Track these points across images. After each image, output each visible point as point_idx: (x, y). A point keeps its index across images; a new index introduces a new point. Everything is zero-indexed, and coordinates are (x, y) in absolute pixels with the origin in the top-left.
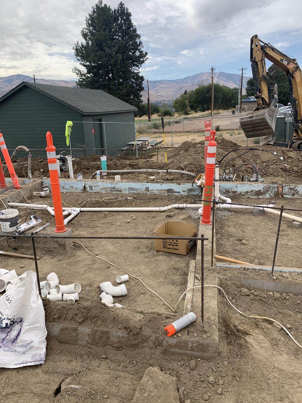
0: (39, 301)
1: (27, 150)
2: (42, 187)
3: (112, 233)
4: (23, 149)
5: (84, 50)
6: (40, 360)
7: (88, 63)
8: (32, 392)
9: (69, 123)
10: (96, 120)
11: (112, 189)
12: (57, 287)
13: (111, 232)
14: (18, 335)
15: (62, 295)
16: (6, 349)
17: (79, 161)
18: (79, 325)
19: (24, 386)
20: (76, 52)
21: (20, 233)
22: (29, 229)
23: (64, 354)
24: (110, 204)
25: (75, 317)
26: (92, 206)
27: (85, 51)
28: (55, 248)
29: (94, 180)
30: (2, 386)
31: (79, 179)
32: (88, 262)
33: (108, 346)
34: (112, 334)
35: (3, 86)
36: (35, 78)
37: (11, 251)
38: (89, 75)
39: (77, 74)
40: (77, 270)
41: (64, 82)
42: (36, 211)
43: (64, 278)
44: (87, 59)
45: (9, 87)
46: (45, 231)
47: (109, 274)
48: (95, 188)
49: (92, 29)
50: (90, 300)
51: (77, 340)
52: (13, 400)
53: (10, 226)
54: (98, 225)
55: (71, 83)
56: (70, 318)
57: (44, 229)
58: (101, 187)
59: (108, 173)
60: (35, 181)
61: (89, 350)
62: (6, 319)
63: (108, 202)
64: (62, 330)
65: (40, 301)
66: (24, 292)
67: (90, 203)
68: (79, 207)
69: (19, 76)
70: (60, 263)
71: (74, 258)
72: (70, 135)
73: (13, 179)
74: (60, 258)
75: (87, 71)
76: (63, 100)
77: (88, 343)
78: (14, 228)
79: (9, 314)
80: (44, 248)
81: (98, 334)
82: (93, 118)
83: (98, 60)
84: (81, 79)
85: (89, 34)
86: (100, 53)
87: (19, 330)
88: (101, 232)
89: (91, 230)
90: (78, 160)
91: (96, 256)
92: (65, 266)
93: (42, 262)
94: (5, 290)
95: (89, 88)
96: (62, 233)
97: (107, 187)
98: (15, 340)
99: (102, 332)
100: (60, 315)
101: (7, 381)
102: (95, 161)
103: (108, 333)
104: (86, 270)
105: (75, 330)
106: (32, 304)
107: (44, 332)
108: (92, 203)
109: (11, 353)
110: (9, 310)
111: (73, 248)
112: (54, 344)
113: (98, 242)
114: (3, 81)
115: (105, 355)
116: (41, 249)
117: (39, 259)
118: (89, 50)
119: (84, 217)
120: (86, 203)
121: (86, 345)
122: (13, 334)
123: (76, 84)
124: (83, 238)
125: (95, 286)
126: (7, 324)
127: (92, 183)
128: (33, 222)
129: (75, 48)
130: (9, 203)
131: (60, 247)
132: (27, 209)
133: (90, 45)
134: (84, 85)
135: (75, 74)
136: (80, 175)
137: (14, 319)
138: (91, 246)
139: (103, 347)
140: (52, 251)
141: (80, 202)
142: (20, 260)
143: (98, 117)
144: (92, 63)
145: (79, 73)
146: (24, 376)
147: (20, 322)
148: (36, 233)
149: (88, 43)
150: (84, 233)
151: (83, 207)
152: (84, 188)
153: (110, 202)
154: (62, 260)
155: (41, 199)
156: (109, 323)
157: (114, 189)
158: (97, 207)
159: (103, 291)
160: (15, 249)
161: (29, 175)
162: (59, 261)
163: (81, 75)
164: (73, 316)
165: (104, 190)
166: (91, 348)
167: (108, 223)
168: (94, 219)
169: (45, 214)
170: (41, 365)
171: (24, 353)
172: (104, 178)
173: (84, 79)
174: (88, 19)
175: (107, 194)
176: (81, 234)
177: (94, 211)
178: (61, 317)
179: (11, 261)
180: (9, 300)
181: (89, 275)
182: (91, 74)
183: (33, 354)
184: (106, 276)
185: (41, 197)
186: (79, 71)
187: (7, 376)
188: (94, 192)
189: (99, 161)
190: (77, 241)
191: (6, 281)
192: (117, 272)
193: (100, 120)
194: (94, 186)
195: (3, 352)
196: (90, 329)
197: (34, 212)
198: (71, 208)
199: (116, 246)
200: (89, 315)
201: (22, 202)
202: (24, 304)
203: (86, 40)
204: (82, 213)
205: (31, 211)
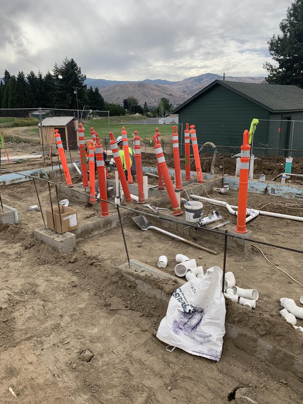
0: (222, 298)
1: (214, 146)
2: (222, 184)
3: (295, 245)
4: (210, 145)
5: (279, 44)
6: (215, 356)
7: (282, 57)
8: (207, 385)
9: (255, 121)
10: (285, 118)
11: (298, 196)
12: (234, 288)
13: (294, 243)
14: (198, 324)
15: (239, 298)
16: (187, 333)
17: (261, 161)
18: (260, 336)
19: (200, 376)
20: (270, 46)
21: (202, 225)
22: (210, 223)
23: (239, 361)
24: (294, 212)
25: (256, 327)
26: (273, 211)
27: (281, 45)
28: (233, 247)
29: (278, 184)
30: (180, 366)
31: (261, 180)
32: (266, 270)
33: (289, 372)
34: (298, 361)
35: (193, 85)
36: (225, 76)
37: (191, 240)
38: (281, 70)
39: (268, 69)
40: (254, 275)
41: (251, 79)
42: (215, 206)
43: (240, 281)
44: (282, 52)
45: (198, 85)
46: (225, 228)
47: (290, 290)
48: (277, 191)
49: (293, 19)
50: (268, 312)
51: (255, 351)
52: (189, 385)
53: (193, 217)
54: (279, 232)
55: (259, 79)
56: (251, 326)
57: (224, 226)
58: (285, 192)
59: (291, 176)
60: (217, 177)
61: (266, 367)
62: (190, 305)
63: (292, 209)
64: (241, 335)
65: (223, 300)
66: (209, 285)
67: (271, 207)
68: (258, 210)
69: (208, 75)
70: (237, 264)
71: (251, 263)
72: (254, 133)
73: (198, 174)
74: (237, 259)
75: (279, 65)
76: (253, 97)
77: (266, 359)
78: (197, 220)
79: (193, 302)
80: (222, 244)
81: (281, 355)
82: (282, 116)
83: (294, 53)
84: (271, 74)
85: (289, 25)
86: (298, 45)
87: (200, 320)
88: (283, 241)
89: (271, 237)
90: (260, 159)
91: (276, 266)
92: (241, 268)
93: (219, 258)
94: (185, 275)
95: (279, 84)
96: (242, 234)
97: (293, 192)
98: (194, 328)
99: (285, 354)
100: (240, 319)
101: (185, 363)
102: (278, 163)
103: (292, 358)
104: (263, 279)
105: (255, 341)
106: (215, 300)
107: (223, 331)
108: (273, 208)
109: (190, 338)
110: (193, 298)
111: (251, 251)
112: (229, 346)
113: (279, 252)
114: (193, 81)
115: (285, 380)
116: (218, 245)
117: (216, 255)
118: (286, 43)
119: (264, 221)
120: (266, 207)
121: (264, 361)
122: (194, 321)
123: (265, 79)
124: (261, 243)
125: (274, 298)
126: (190, 310)
127: (275, 186)
128: (215, 218)
129: (270, 42)
130: (191, 195)
131: (239, 247)
132: (207, 203)
133: (288, 37)
134: (273, 81)
135: (266, 70)
136: (263, 176)
137: (196, 308)
138: (270, 254)
139: (284, 370)
140: (229, 250)
141: (260, 204)
142: (198, 250)
143: (287, 115)
144: (286, 57)
145: (271, 68)
146: (199, 366)
147: (201, 312)
148: (217, 228)
149: (285, 35)
150: (263, 238)
151: (262, 210)
152: (265, 190)
153: (294, 209)
154: (238, 261)
155: (220, 195)
156: (295, 348)
157: (301, 196)
158: (279, 213)
159: (283, 308)
160: (195, 239)
161: (211, 170)
162: (236, 261)
163: (272, 70)
164: (254, 325)
165: (287, 195)
166: (270, 366)
167: (291, 233)
168: (275, 226)
169: (223, 210)
170: (216, 361)
171: (201, 343)
172: (289, 182)
173: (274, 75)
174: (290, 9)
175: (291, 200)
176: (259, 238)
177: (274, 217)
178: (241, 321)
179: (191, 250)
180: (193, 288)
181: (267, 285)
182: (284, 69)
183: (209, 347)
184: (287, 292)
185: (220, 193)
186: (271, 66)
187: (184, 359)
188: (275, 195)
189: (282, 163)
190: (256, 245)
191: (187, 268)
192: (301, 291)
193: (289, 118)
194: (277, 189)
195: (184, 335)
196: (272, 346)
197: (214, 206)
198: (250, 209)
199: (300, 261)
200: (273, 330)
201: (202, 196)
202: (207, 297)
203: (284, 32)
204: (261, 216)
205: (210, 205)
